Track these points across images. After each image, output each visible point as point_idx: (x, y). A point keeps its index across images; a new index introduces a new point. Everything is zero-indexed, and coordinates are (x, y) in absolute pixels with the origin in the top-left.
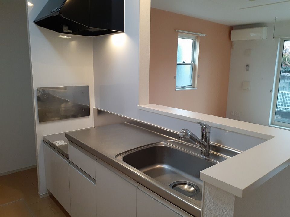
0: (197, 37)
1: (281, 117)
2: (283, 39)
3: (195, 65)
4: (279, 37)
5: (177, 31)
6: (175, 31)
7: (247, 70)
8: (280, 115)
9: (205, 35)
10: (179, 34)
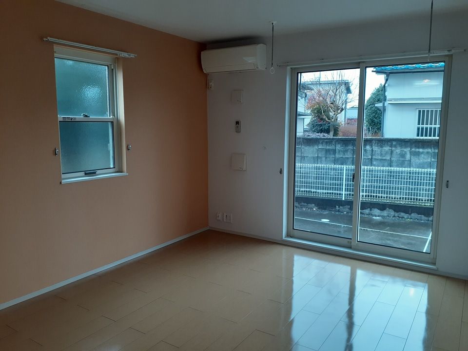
0: (117, 60)
1: (316, 208)
2: (295, 68)
3: (118, 121)
4: (288, 65)
5: (45, 39)
6: (42, 38)
7: (238, 131)
8: (315, 205)
9: (132, 56)
10: (56, 48)
